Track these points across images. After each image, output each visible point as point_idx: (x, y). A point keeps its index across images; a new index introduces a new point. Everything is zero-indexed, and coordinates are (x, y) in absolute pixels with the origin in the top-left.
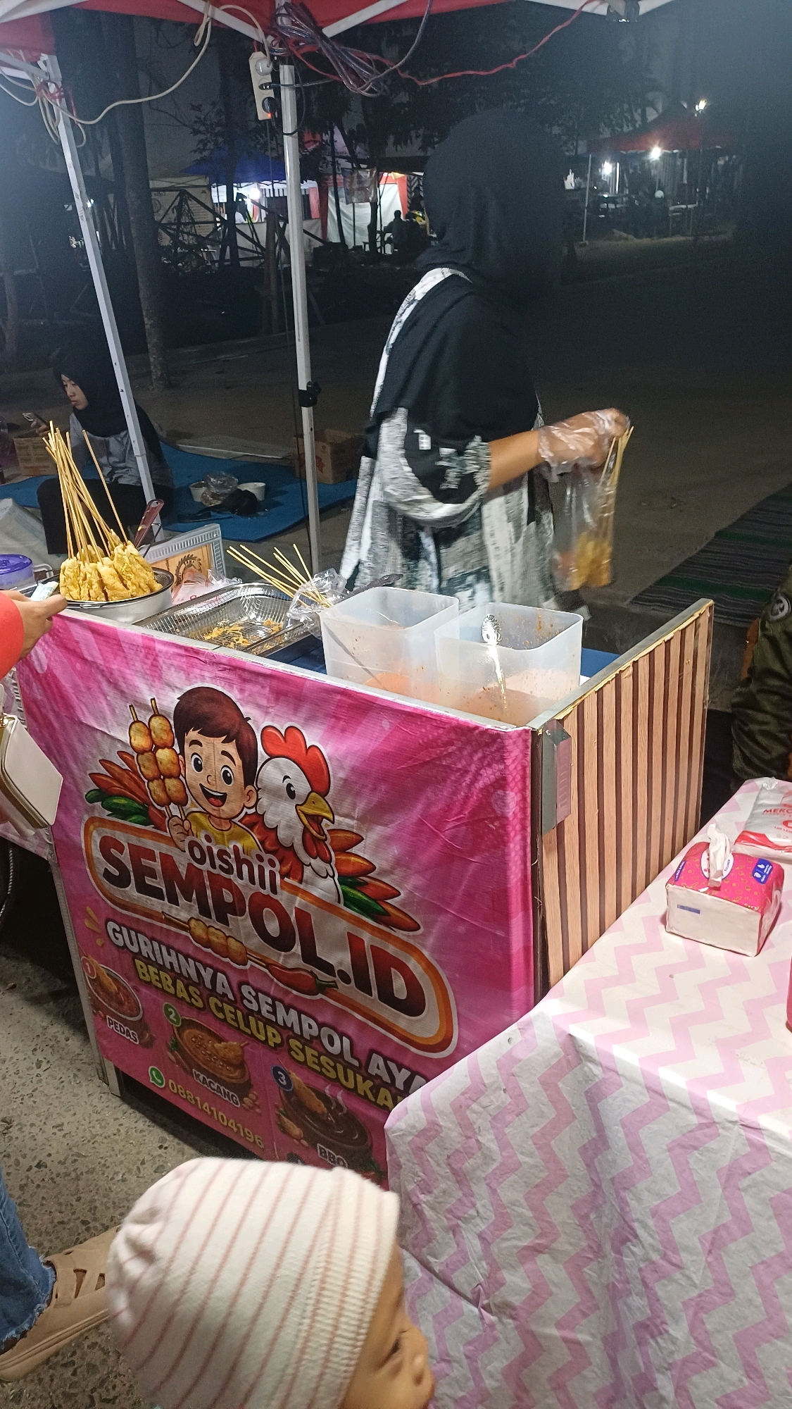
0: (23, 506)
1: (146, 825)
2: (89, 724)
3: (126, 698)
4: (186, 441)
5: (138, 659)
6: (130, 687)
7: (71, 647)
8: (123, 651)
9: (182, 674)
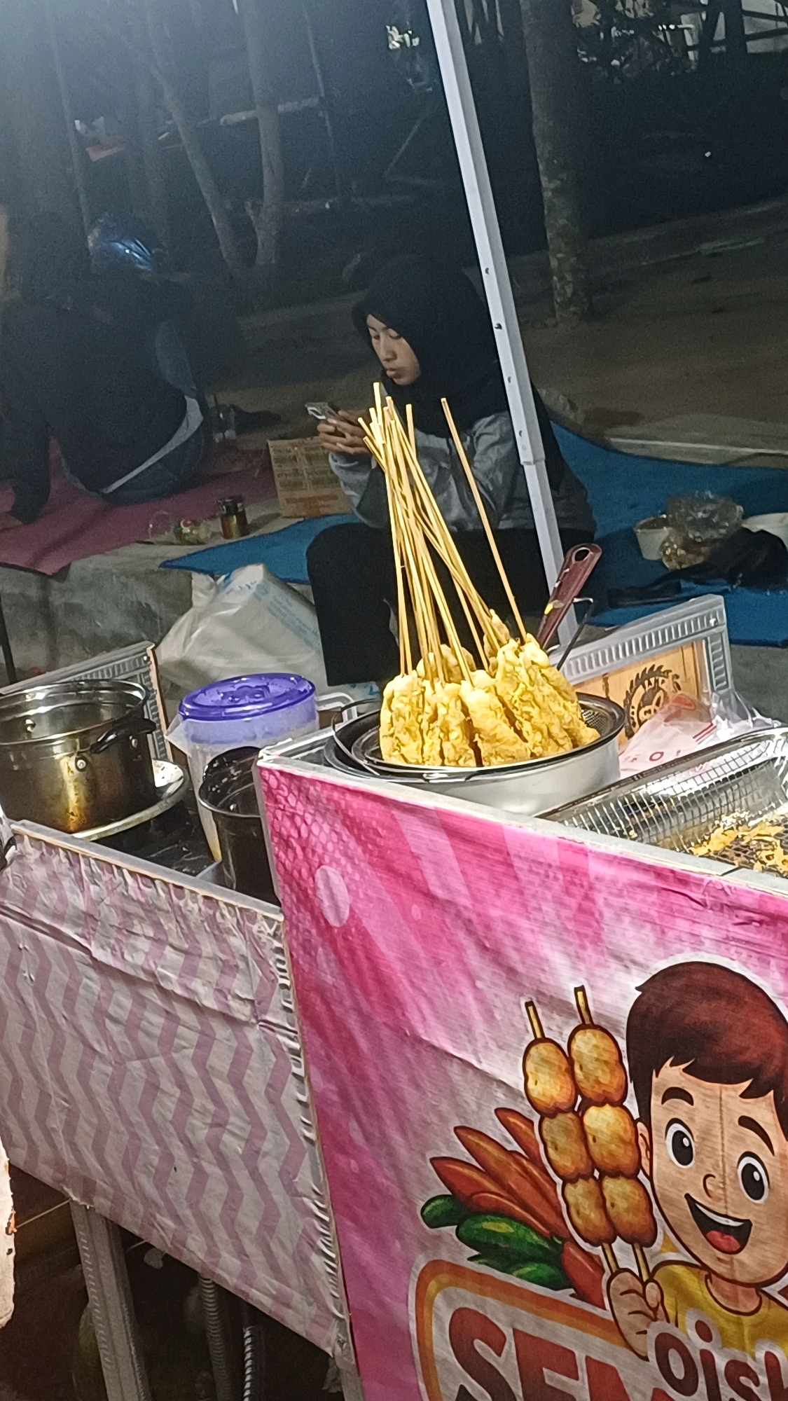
0: (285, 583)
1: (555, 1286)
2: (436, 1043)
3: (520, 984)
4: (625, 429)
5: (549, 895)
6: (529, 961)
7: (403, 869)
8: (516, 878)
9: (648, 933)
